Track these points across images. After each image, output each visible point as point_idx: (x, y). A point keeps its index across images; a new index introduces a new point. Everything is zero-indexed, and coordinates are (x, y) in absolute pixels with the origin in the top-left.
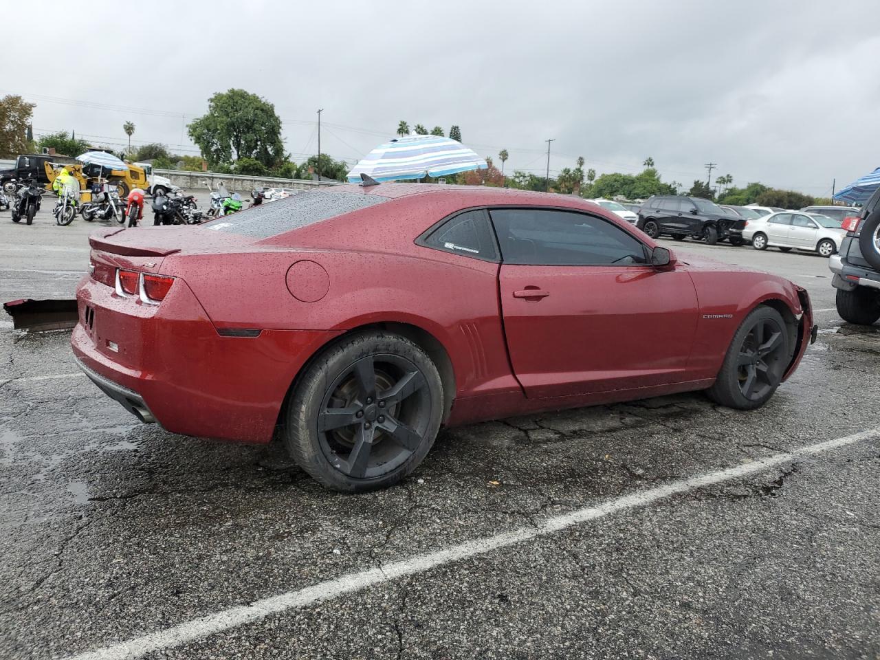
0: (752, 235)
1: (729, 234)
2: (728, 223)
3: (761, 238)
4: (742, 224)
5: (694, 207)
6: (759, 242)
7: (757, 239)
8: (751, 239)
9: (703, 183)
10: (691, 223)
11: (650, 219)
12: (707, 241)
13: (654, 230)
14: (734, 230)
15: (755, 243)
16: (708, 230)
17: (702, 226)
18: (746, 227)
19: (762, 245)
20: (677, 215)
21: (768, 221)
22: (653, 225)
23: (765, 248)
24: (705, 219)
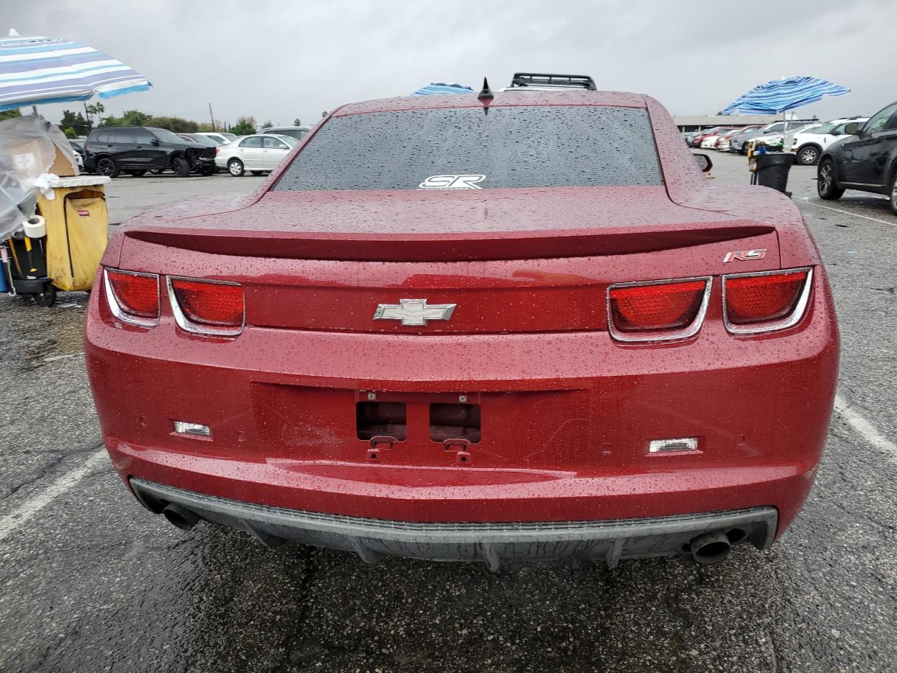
0: (226, 163)
1: (200, 163)
2: (198, 152)
3: (236, 164)
4: (212, 152)
5: (154, 138)
6: (235, 168)
7: (232, 165)
8: (226, 166)
9: (74, 113)
10: (156, 156)
11: (100, 156)
12: (179, 174)
13: (111, 168)
14: (205, 159)
15: (231, 170)
16: (178, 162)
17: (170, 159)
18: (217, 154)
19: (239, 172)
20: (135, 148)
21: (239, 146)
22: (108, 162)
23: (242, 174)
24: (170, 151)
